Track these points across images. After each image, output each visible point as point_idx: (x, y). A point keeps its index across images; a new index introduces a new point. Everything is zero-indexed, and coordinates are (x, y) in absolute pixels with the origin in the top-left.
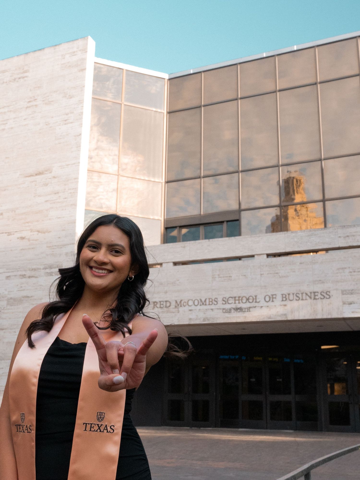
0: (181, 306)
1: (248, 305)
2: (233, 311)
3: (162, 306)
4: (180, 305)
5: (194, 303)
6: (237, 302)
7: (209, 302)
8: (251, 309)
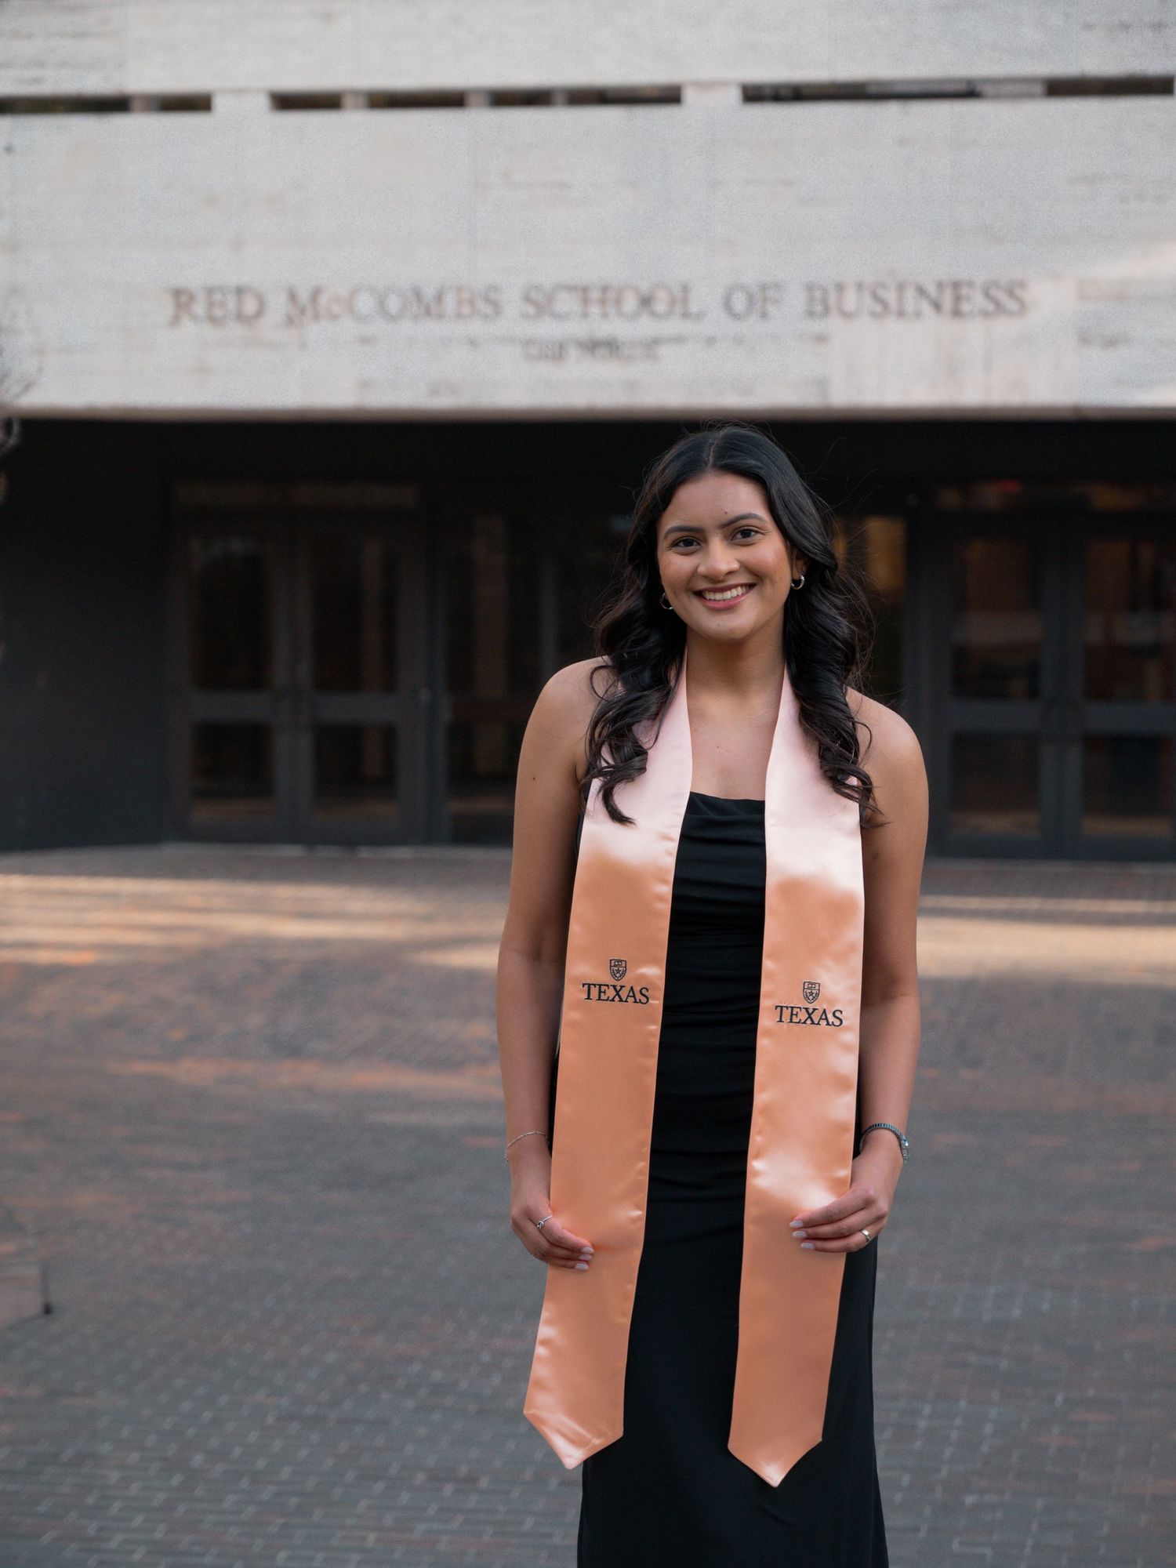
0: (316, 317)
1: (646, 327)
2: (573, 352)
3: (218, 312)
4: (309, 313)
5: (381, 303)
6: (595, 310)
7: (460, 302)
8: (664, 351)
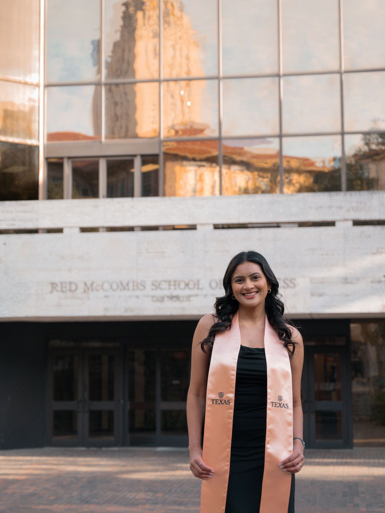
0: (92, 290)
1: (187, 292)
2: (166, 299)
3: (64, 289)
5: (111, 287)
6: (172, 287)
7: (134, 285)
8: (192, 299)
